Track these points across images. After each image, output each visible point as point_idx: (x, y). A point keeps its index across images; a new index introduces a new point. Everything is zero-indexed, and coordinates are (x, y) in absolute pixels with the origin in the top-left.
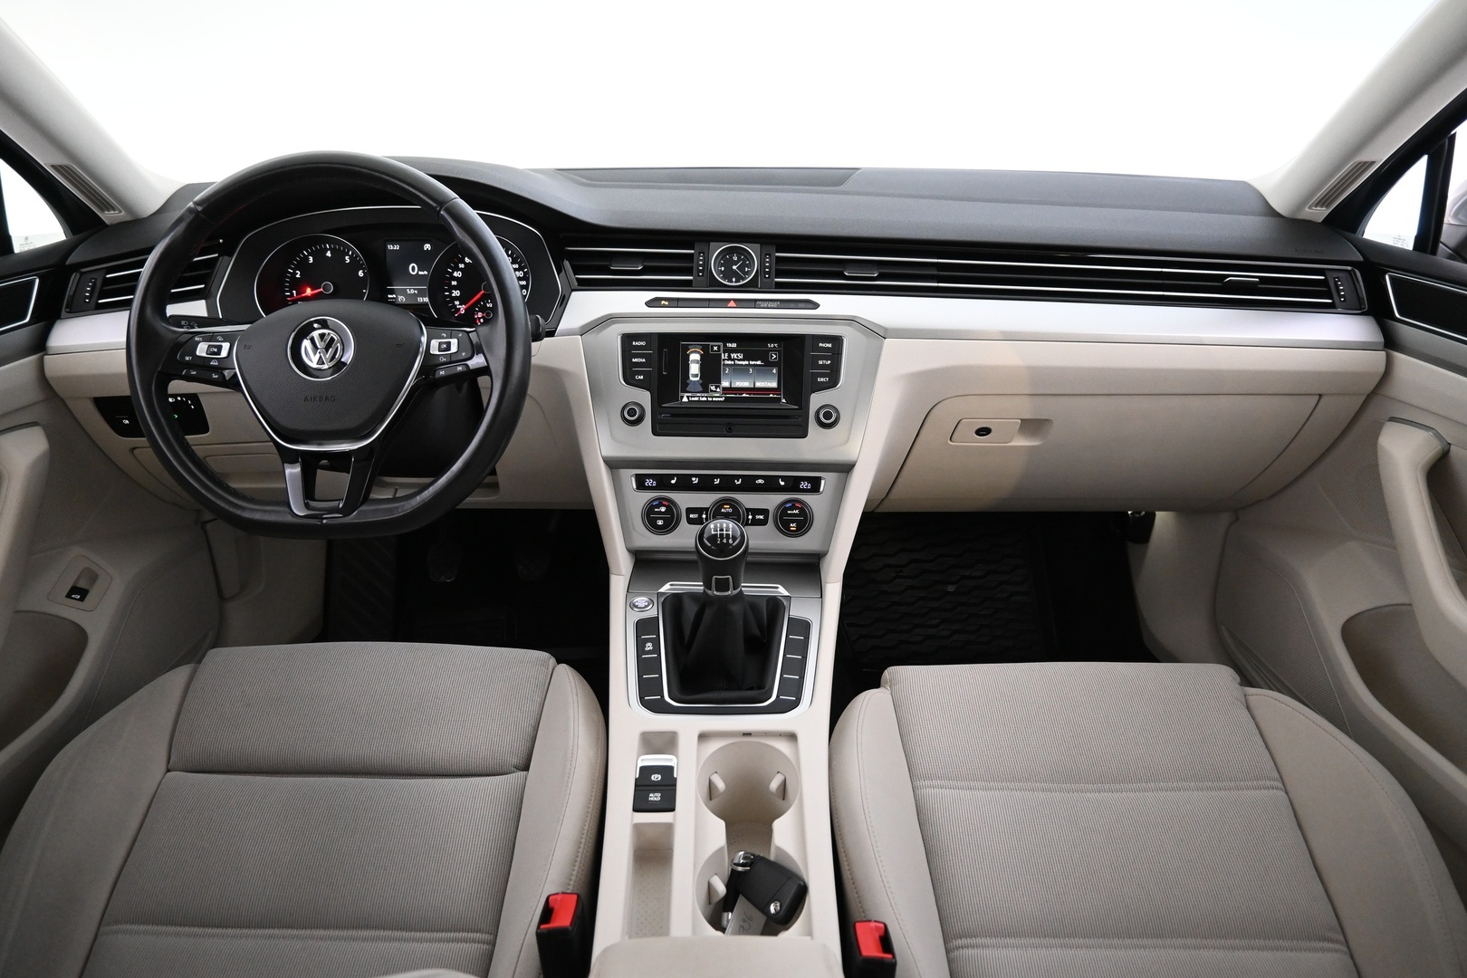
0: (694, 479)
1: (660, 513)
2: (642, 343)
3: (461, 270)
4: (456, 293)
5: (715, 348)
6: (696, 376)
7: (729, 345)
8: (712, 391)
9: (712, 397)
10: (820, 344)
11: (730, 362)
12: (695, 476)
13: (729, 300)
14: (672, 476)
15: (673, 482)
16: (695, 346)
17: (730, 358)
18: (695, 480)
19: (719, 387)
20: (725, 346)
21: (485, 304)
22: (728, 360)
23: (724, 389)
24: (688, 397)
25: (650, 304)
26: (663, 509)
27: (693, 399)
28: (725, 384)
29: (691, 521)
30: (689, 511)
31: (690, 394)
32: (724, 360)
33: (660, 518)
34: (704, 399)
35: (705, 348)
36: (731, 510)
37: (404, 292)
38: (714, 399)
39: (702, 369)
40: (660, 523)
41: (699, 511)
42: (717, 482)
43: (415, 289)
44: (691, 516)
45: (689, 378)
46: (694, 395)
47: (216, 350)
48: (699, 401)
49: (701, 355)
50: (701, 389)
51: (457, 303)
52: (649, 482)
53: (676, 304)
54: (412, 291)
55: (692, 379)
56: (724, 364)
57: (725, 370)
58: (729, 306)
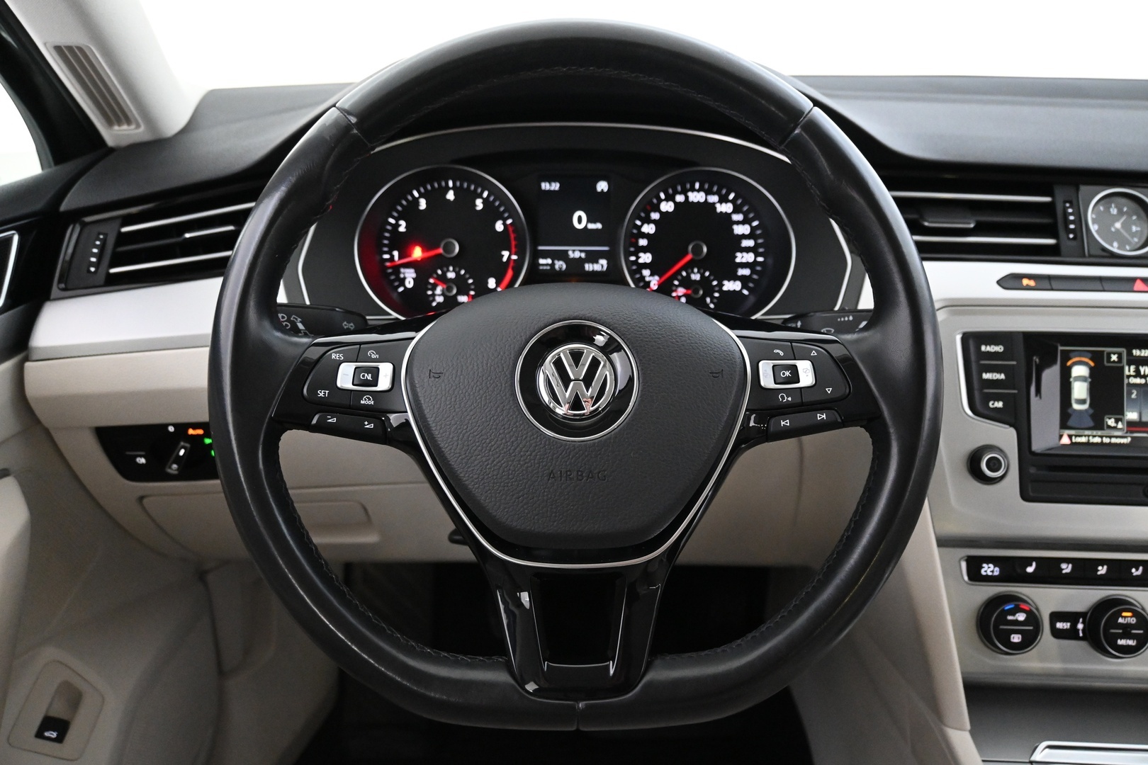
0: (1064, 566)
1: (1016, 622)
2: (998, 348)
3: (654, 222)
4: (646, 258)
5: (1114, 358)
6: (1082, 402)
7: (1136, 352)
8: (1109, 427)
9: (1110, 437)
11: (1138, 381)
12: (1067, 560)
13: (1134, 280)
14: (1028, 561)
15: (1030, 570)
16: (1081, 353)
17: (1138, 374)
18: (1067, 568)
19: (1121, 420)
20: (1130, 354)
21: (688, 275)
22: (1135, 377)
23: (1132, 425)
24: (1070, 437)
25: (1002, 282)
26: (1021, 617)
27: (1079, 440)
28: (1132, 415)
29: (1057, 634)
30: (1056, 616)
31: (1072, 432)
32: (1129, 377)
33: (1016, 632)
34: (1097, 440)
35: (1096, 357)
36: (1133, 621)
37: (563, 256)
38: (1114, 440)
39: (1093, 390)
40: (1016, 638)
41: (1072, 617)
42: (1102, 570)
43: (581, 251)
44: (1059, 625)
45: (1070, 405)
46: (1080, 432)
47: (369, 377)
48: (1088, 444)
49: (1091, 369)
50: (1091, 424)
51: (646, 272)
52: (988, 569)
53: (1047, 285)
54: (577, 255)
55: (1076, 406)
56: (1129, 384)
57: (1130, 393)
58: (1135, 289)
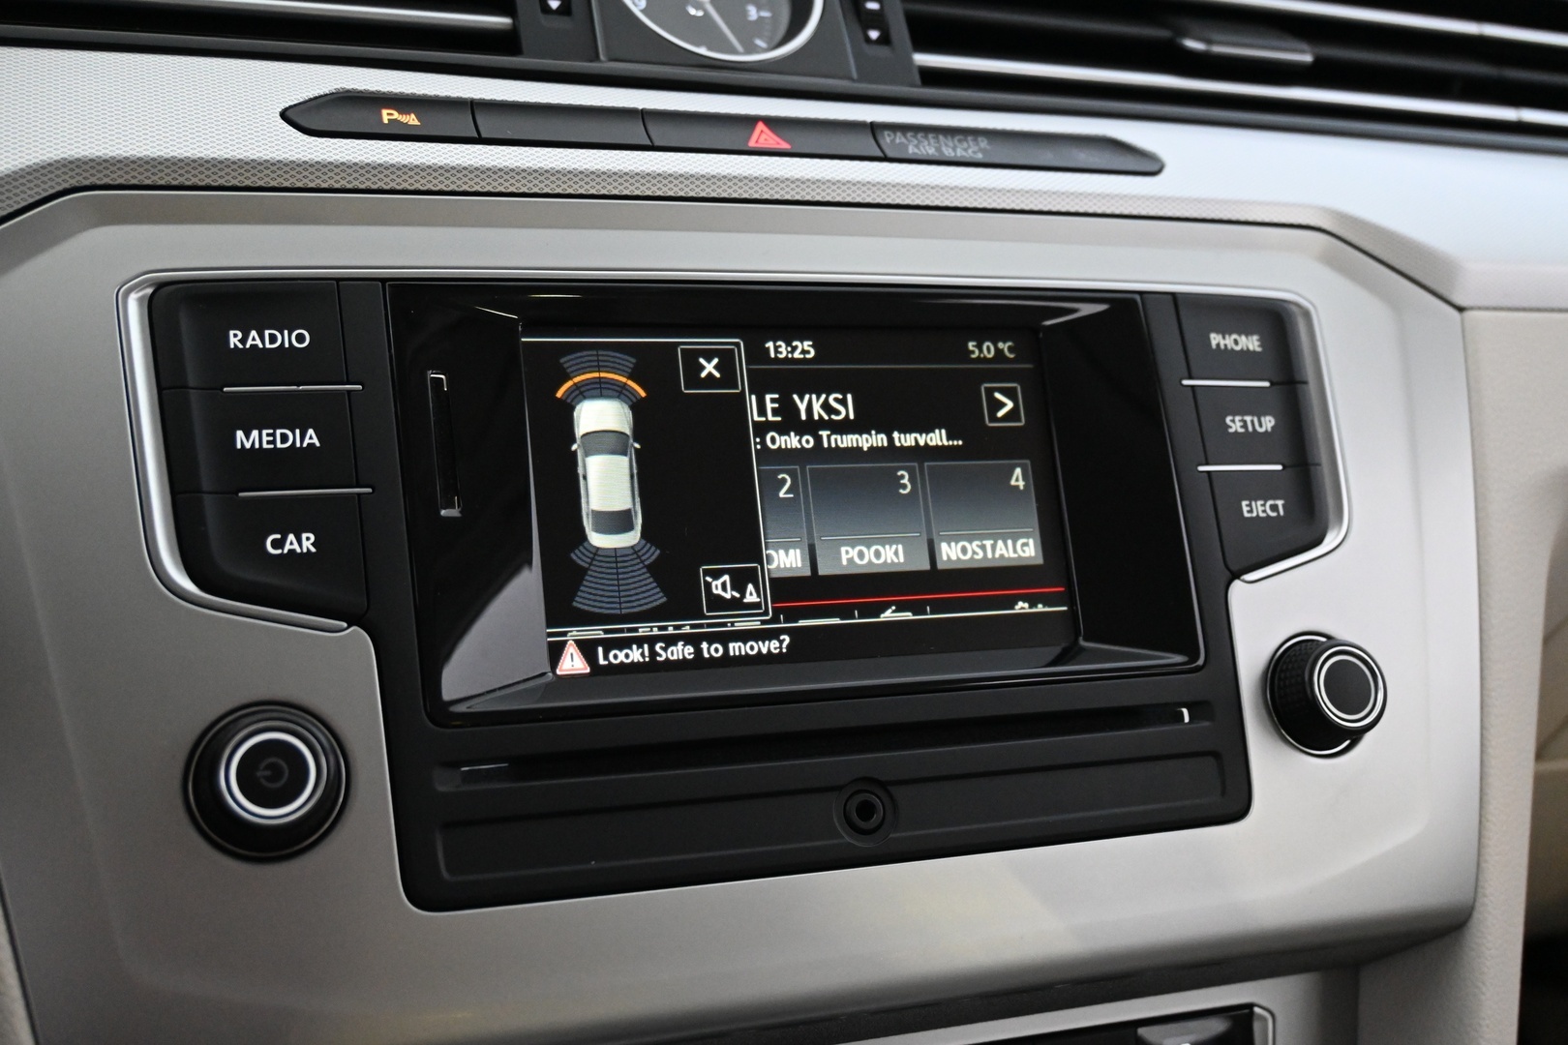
2: (286, 339)
5: (710, 368)
6: (618, 522)
7: (778, 349)
8: (717, 603)
9: (725, 638)
10: (1215, 339)
11: (792, 441)
13: (750, 121)
16: (598, 357)
17: (790, 421)
19: (750, 576)
20: (757, 354)
22: (782, 429)
23: (785, 588)
24: (587, 648)
25: (299, 117)
27: (619, 657)
28: (786, 559)
31: (595, 632)
32: (762, 429)
34: (681, 651)
35: (653, 369)
38: (736, 648)
39: (648, 480)
45: (584, 538)
46: (624, 633)
48: (652, 666)
49: (637, 408)
50: (659, 599)
53: (464, 125)
55: (598, 540)
56: (765, 453)
57: (772, 484)
58: (752, 144)
